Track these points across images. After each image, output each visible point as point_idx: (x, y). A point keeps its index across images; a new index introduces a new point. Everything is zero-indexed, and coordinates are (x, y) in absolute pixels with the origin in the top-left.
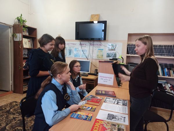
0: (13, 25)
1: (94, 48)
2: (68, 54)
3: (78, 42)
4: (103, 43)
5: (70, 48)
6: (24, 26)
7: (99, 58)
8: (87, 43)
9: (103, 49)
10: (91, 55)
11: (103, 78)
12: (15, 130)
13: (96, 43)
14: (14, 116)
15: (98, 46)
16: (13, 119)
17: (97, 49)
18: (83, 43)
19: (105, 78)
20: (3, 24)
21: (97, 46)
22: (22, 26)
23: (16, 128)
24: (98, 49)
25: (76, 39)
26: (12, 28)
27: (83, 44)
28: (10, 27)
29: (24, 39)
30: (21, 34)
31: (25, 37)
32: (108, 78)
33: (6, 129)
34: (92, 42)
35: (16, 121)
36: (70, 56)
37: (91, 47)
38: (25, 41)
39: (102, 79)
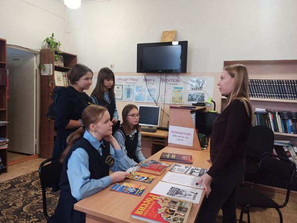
0: (39, 51)
1: (168, 86)
2: (126, 97)
3: (141, 76)
4: (182, 77)
5: (129, 86)
6: (56, 53)
7: (176, 102)
8: (156, 78)
9: (182, 88)
10: (163, 97)
11: (176, 134)
12: (36, 213)
13: (170, 77)
14: (36, 192)
15: (174, 83)
16: (34, 197)
17: (172, 87)
18: (148, 77)
19: (180, 135)
20: (25, 50)
21: (172, 83)
22: (53, 52)
23: (38, 211)
24: (174, 88)
25: (137, 72)
26: (39, 56)
27: (150, 80)
28: (35, 54)
29: (56, 72)
30: (52, 64)
31: (57, 69)
32: (185, 134)
33: (23, 211)
34: (163, 77)
35: (38, 200)
36: (129, 99)
37: (163, 84)
38: (58, 75)
39: (175, 136)
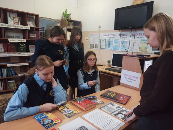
1: (136, 39)
2: (107, 47)
3: (118, 32)
5: (109, 39)
6: (68, 20)
7: (142, 51)
8: (128, 33)
10: (132, 47)
11: (127, 77)
13: (138, 32)
15: (141, 36)
24: (141, 40)
25: (115, 29)
27: (124, 35)
28: (58, 22)
29: (67, 32)
30: (65, 28)
32: (133, 77)
34: (133, 32)
37: (132, 38)
